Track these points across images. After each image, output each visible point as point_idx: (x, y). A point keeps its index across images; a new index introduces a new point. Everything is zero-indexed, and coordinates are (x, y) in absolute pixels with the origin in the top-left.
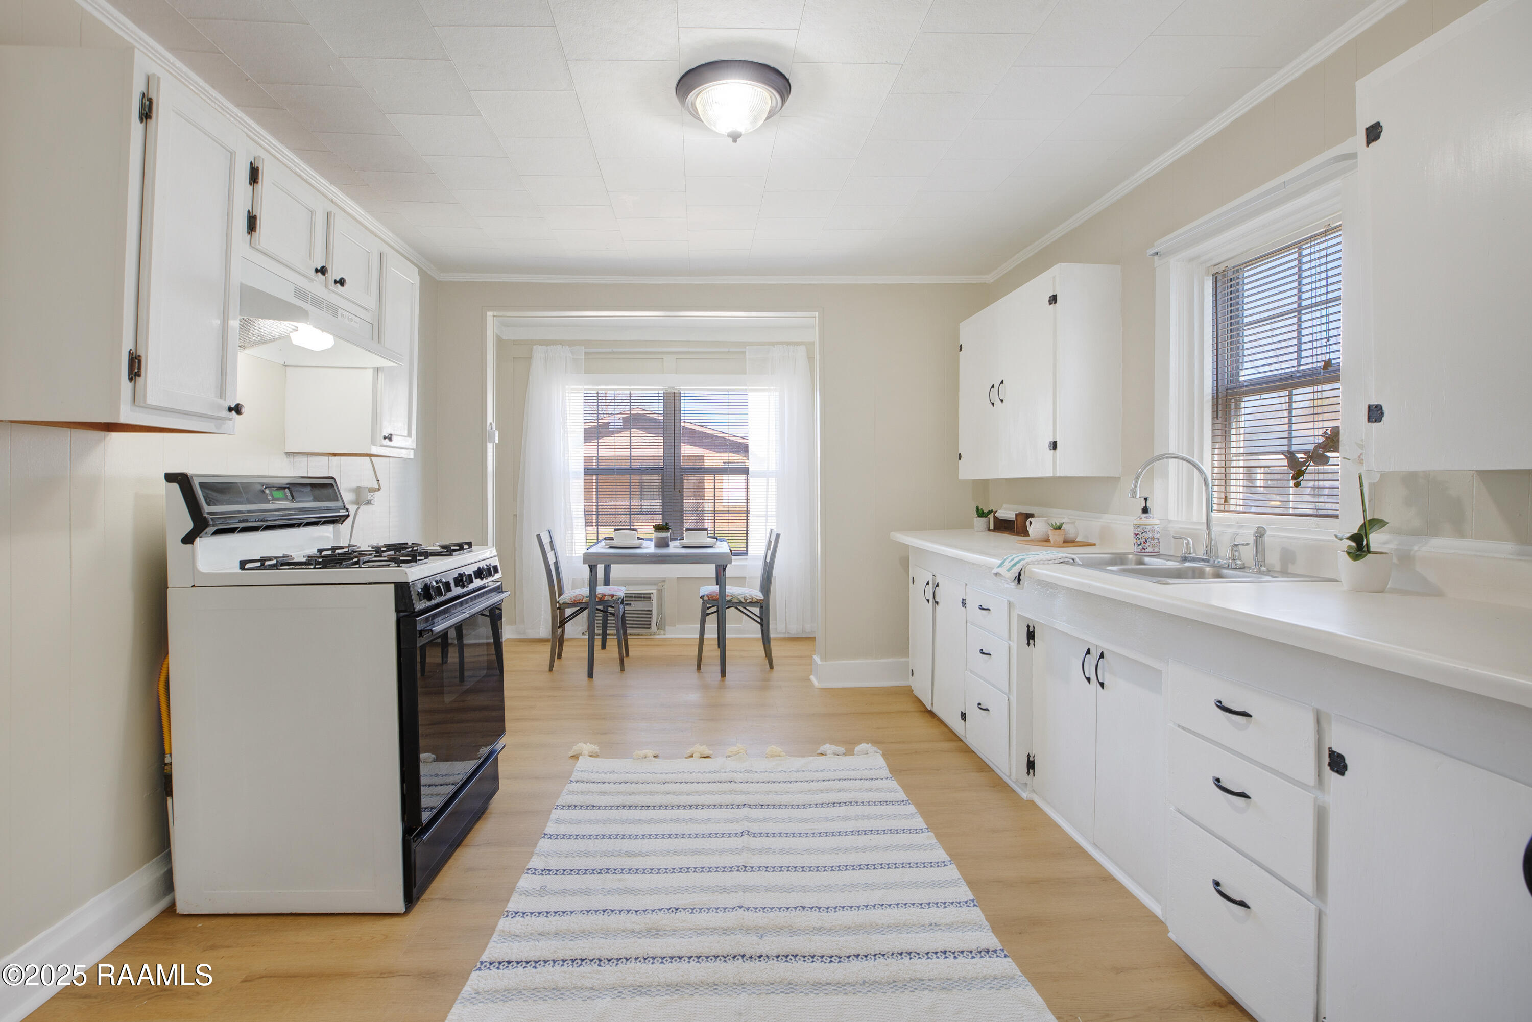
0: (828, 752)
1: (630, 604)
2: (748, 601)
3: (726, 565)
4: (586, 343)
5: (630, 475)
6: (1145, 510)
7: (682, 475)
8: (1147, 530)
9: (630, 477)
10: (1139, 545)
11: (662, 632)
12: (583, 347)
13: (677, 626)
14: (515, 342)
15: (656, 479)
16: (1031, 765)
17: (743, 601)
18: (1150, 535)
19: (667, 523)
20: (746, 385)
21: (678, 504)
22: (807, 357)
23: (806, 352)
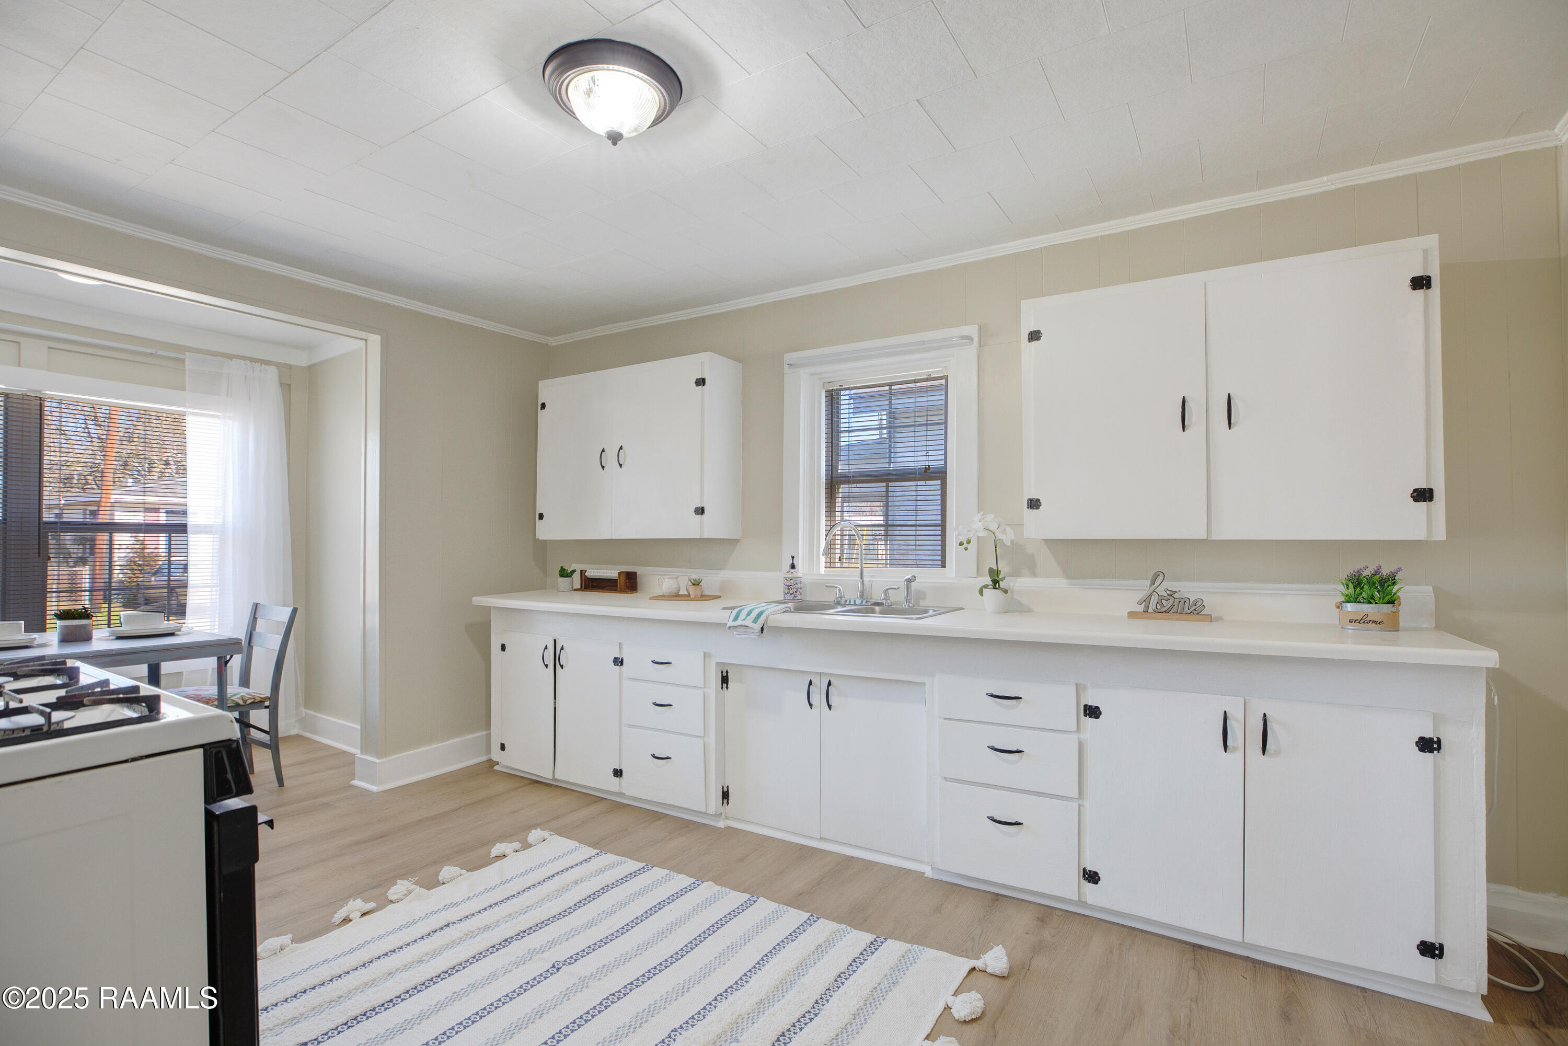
0: (507, 852)
2: (249, 702)
6: (793, 566)
8: (798, 582)
10: (791, 594)
16: (725, 795)
17: (241, 702)
18: (799, 586)
20: (185, 406)
22: (282, 384)
23: (280, 377)
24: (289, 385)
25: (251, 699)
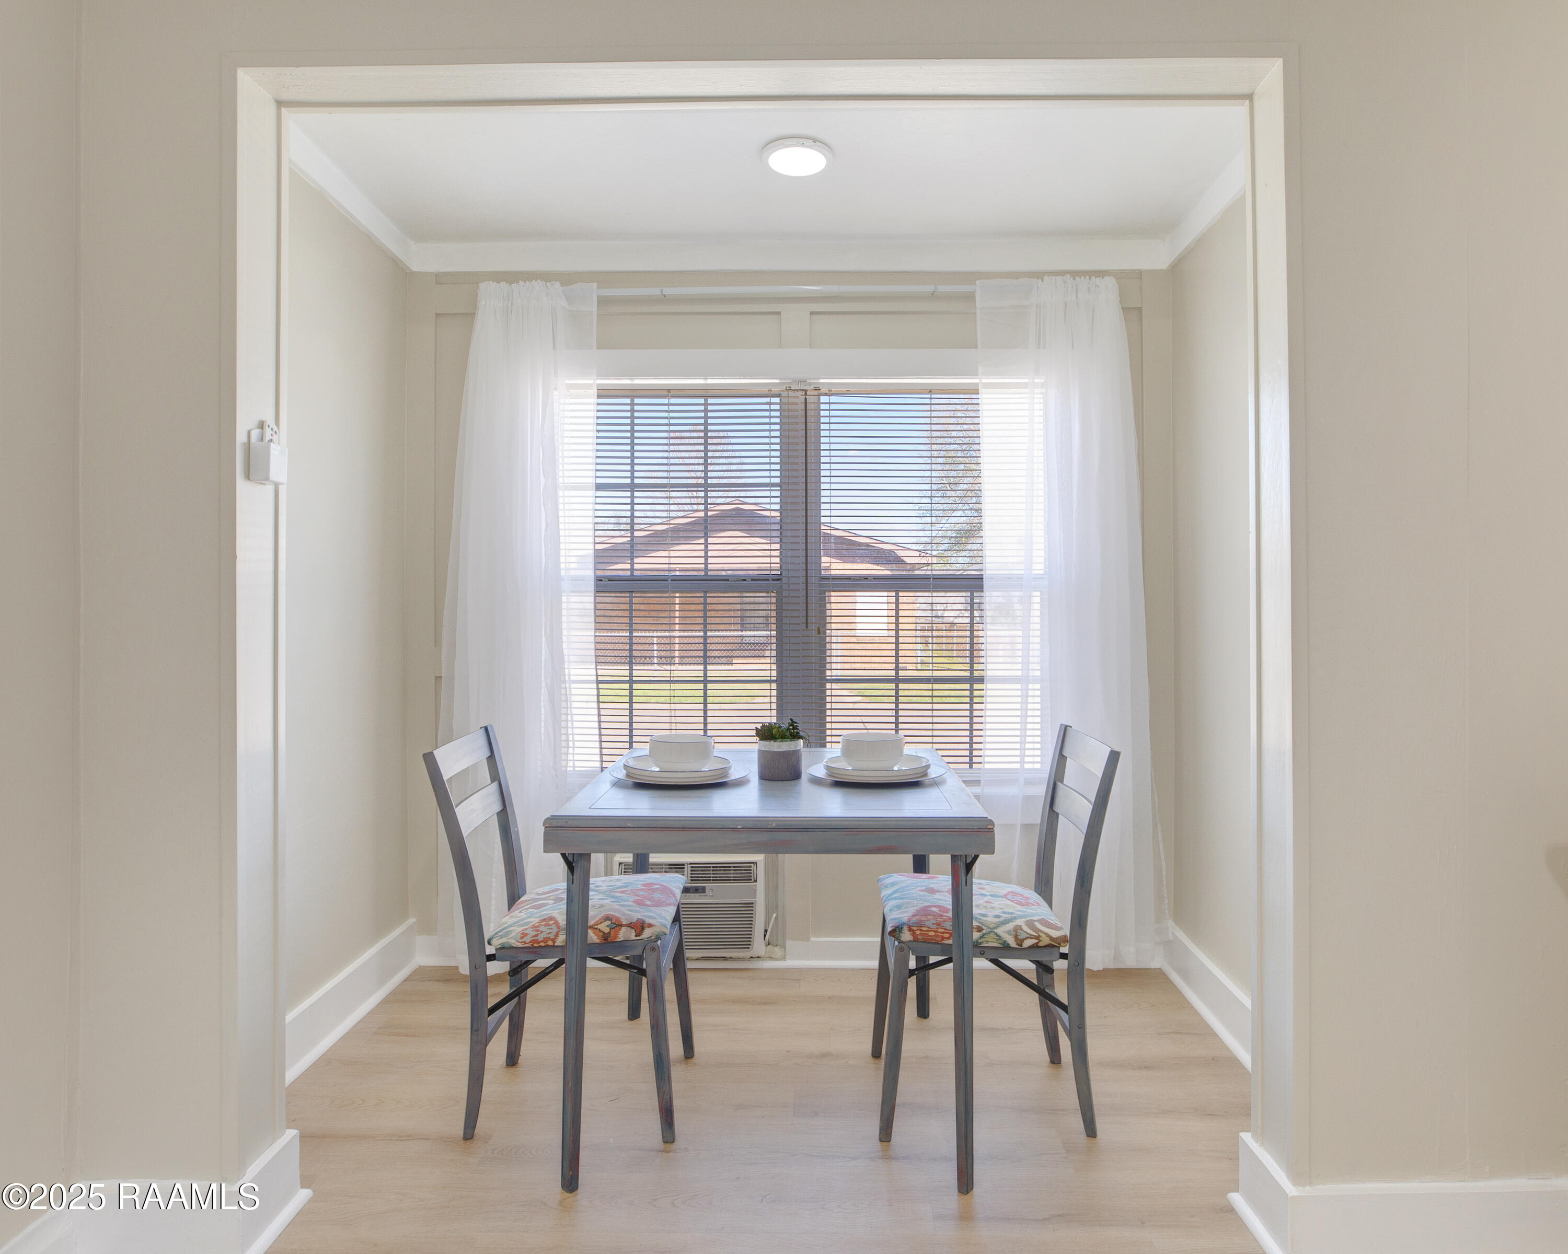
1: (703, 890)
2: (1028, 943)
3: (976, 857)
4: (604, 278)
5: (705, 592)
7: (824, 592)
9: (705, 597)
11: (778, 951)
12: (595, 285)
13: (812, 939)
14: (440, 278)
15: (764, 603)
17: (1013, 943)
19: (793, 723)
21: (814, 660)
22: (1126, 310)
23: (1123, 294)
24: (1140, 310)
25: (1031, 937)
